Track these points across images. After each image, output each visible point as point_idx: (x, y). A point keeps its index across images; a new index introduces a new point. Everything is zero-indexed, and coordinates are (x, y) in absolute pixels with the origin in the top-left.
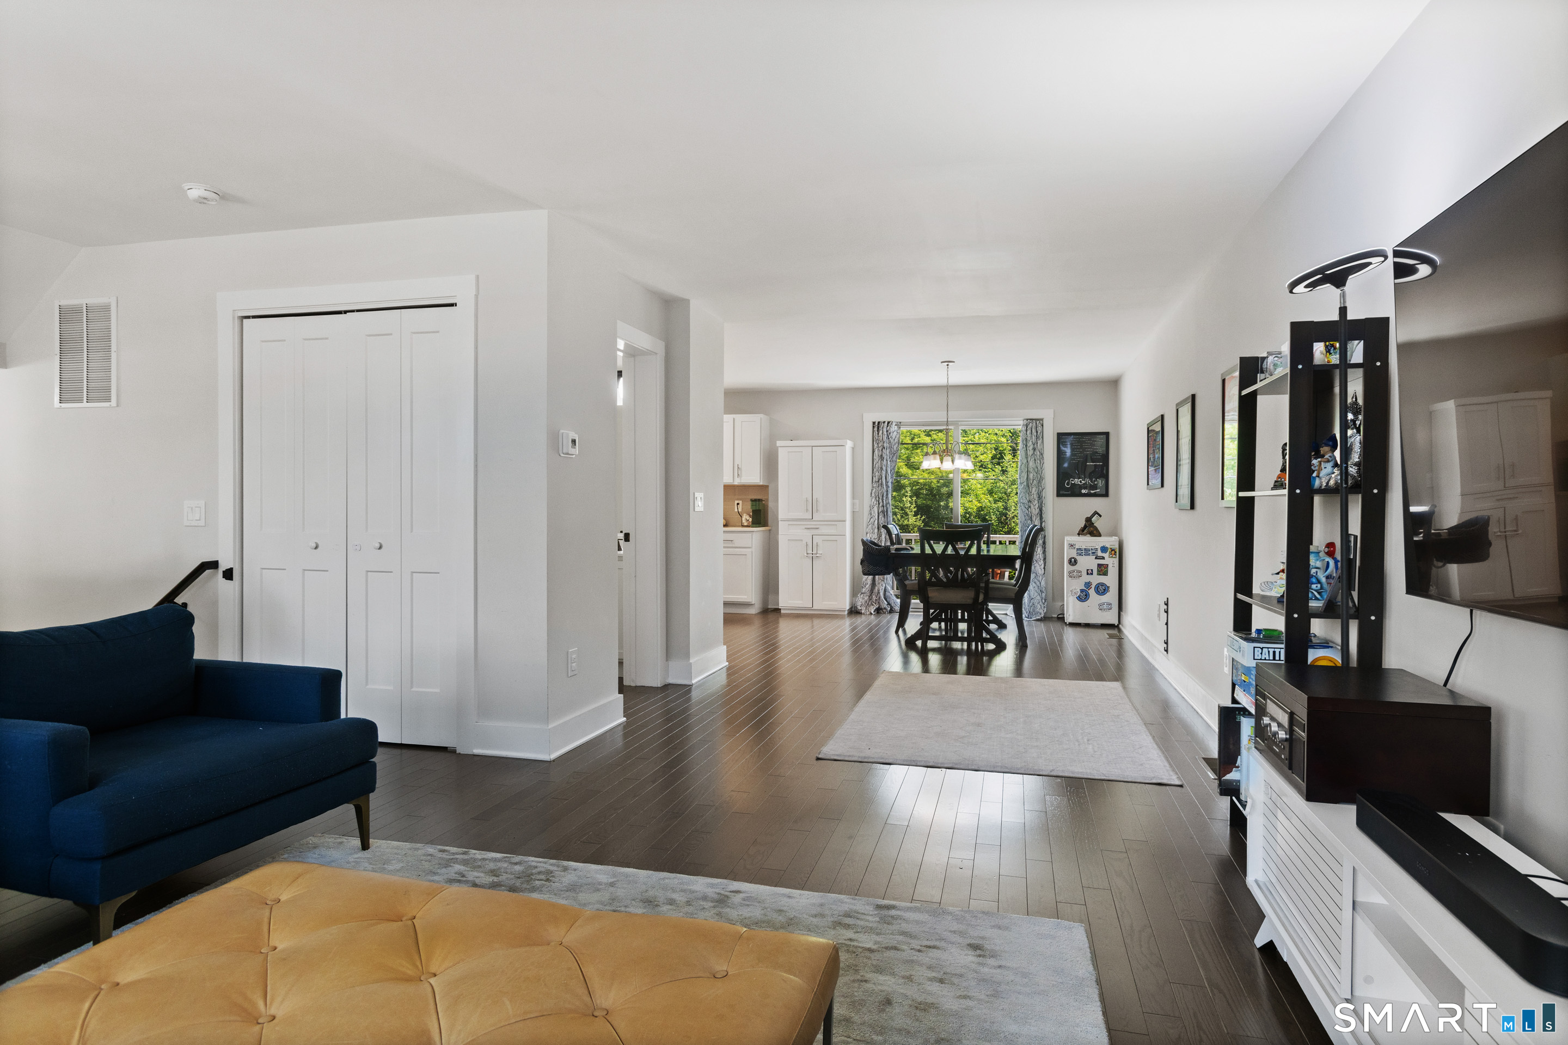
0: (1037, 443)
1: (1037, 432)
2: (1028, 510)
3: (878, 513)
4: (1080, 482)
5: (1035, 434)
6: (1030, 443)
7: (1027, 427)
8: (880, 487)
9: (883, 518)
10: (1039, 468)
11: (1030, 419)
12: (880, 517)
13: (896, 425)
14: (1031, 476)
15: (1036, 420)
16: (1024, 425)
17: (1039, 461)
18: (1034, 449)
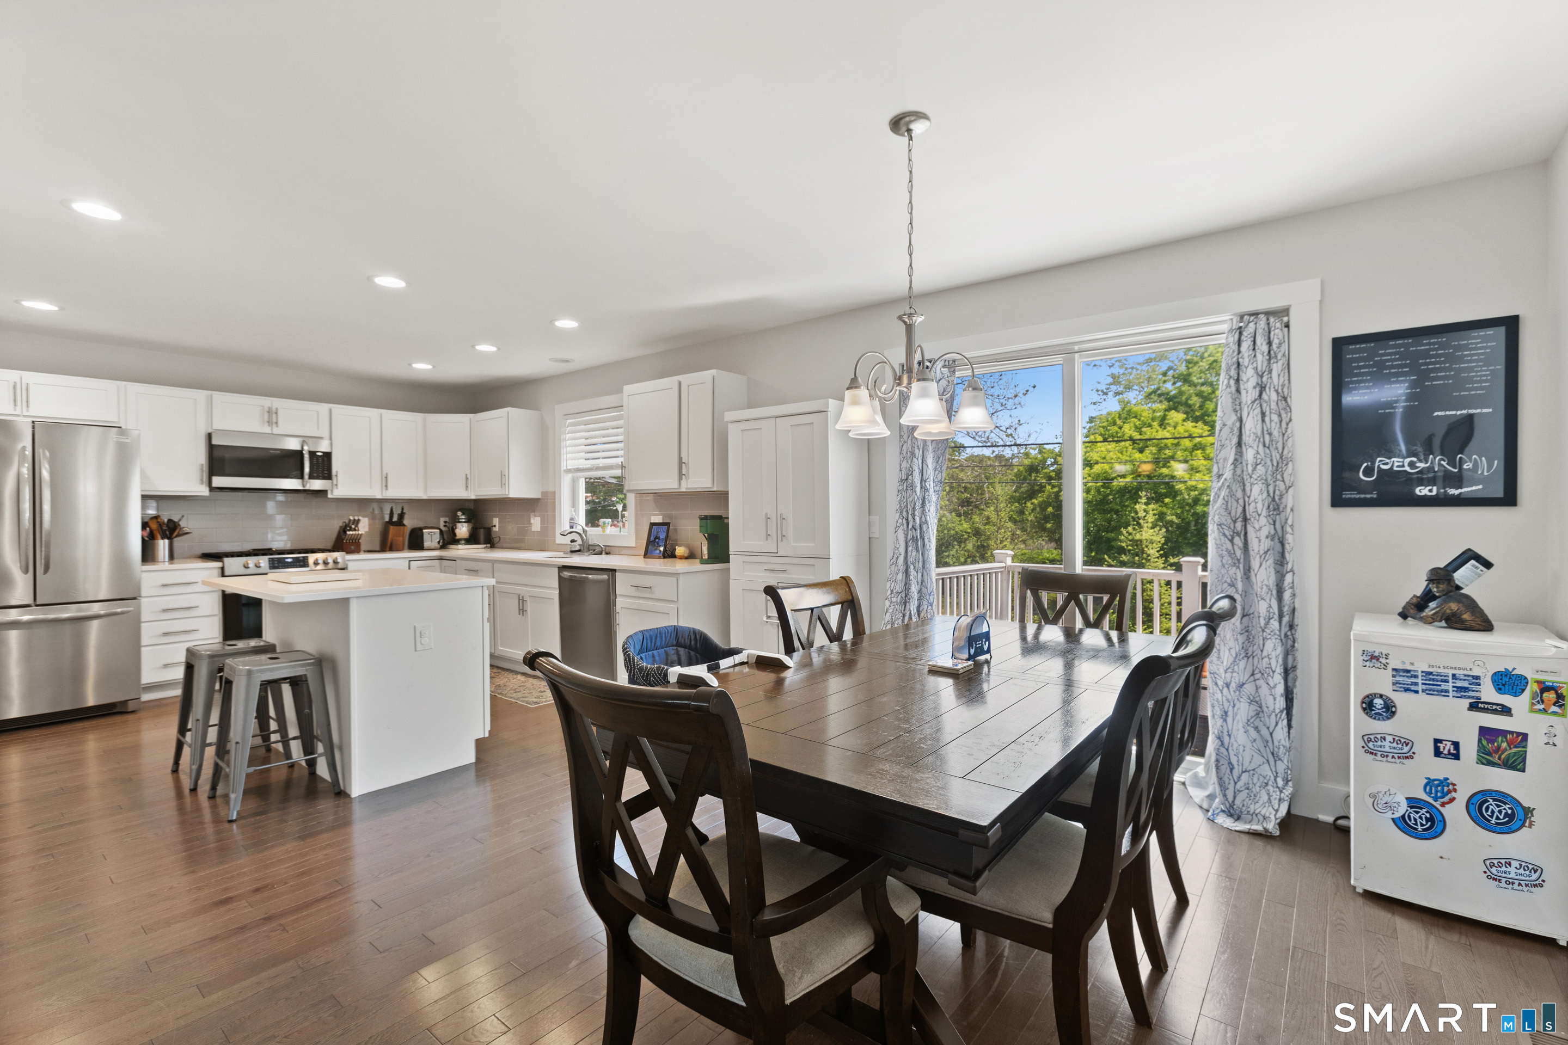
0: (1270, 372)
1: (1270, 343)
2: (1232, 541)
3: (906, 544)
4: (1412, 465)
5: (1265, 348)
6: (1250, 372)
7: (1241, 334)
8: (909, 491)
9: (914, 553)
10: (1275, 433)
11: (1251, 315)
12: (910, 549)
13: (944, 366)
14: (1249, 455)
15: (1268, 314)
16: (1231, 330)
17: (1275, 417)
18: (1262, 388)
